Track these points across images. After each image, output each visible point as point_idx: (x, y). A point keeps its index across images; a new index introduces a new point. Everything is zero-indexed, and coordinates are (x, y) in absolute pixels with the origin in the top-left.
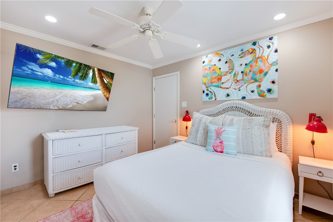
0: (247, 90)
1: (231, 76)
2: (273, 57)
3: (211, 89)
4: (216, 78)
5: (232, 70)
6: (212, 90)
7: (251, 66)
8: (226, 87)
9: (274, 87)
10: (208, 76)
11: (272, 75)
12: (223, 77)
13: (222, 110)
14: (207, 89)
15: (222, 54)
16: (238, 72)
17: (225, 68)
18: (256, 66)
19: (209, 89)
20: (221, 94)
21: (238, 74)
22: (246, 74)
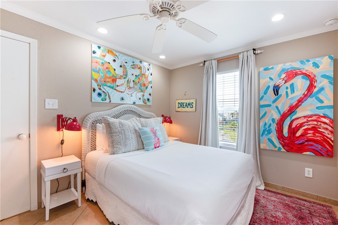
0: (136, 97)
1: (125, 81)
2: (150, 78)
3: (104, 89)
4: (110, 78)
5: (126, 77)
6: (105, 89)
7: (139, 79)
8: (121, 91)
9: (150, 98)
10: (100, 72)
11: (149, 90)
12: (117, 79)
14: (99, 87)
15: (117, 56)
16: (130, 80)
17: (119, 72)
18: (142, 80)
19: (102, 88)
20: (115, 97)
21: (130, 81)
22: (136, 84)
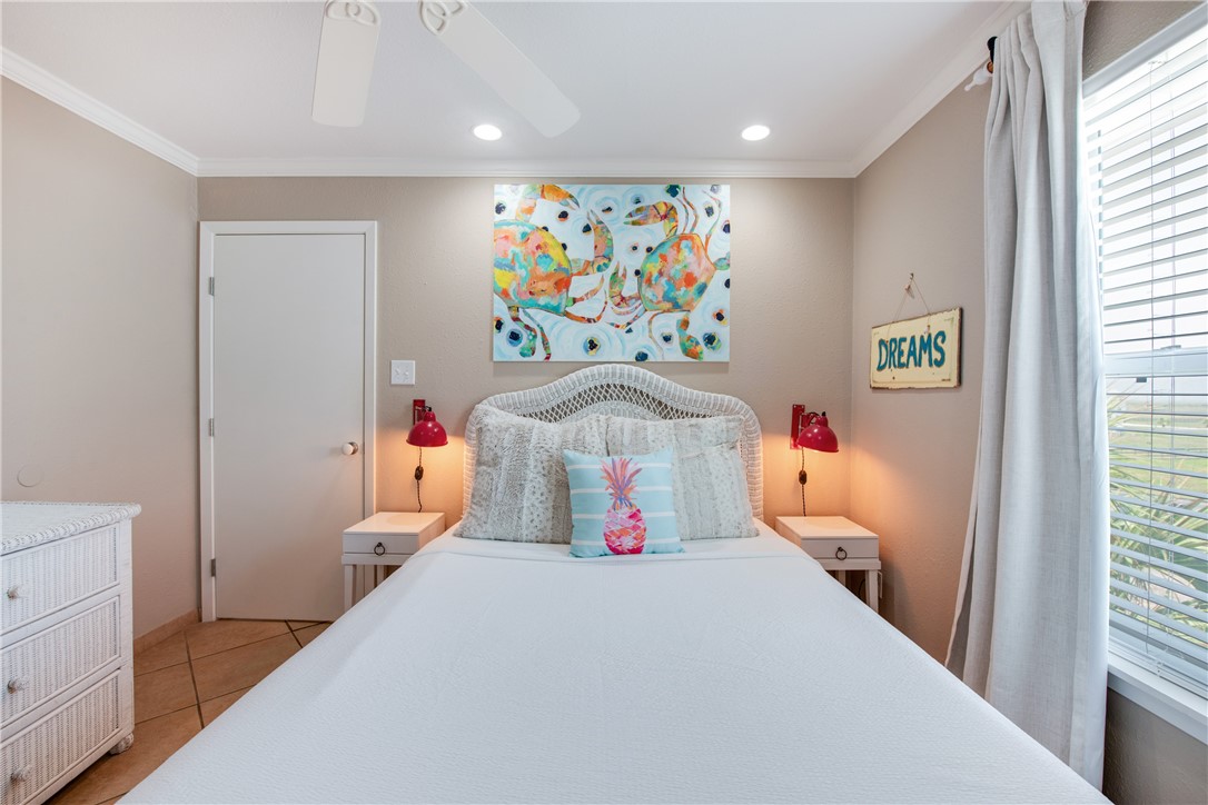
0: (650, 331)
1: (603, 279)
2: (720, 246)
3: (529, 316)
4: (548, 277)
5: (606, 261)
6: (532, 319)
7: (664, 258)
8: (587, 316)
9: (722, 331)
10: (517, 266)
11: (716, 297)
12: (574, 278)
13: (575, 399)
14: (514, 314)
15: (571, 196)
16: (625, 270)
17: (582, 248)
18: (677, 261)
19: (521, 315)
20: (566, 340)
21: (624, 275)
22: (649, 281)
